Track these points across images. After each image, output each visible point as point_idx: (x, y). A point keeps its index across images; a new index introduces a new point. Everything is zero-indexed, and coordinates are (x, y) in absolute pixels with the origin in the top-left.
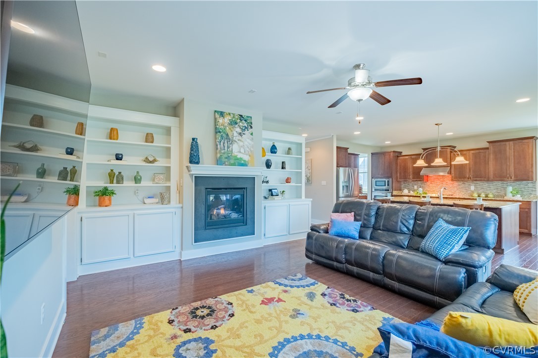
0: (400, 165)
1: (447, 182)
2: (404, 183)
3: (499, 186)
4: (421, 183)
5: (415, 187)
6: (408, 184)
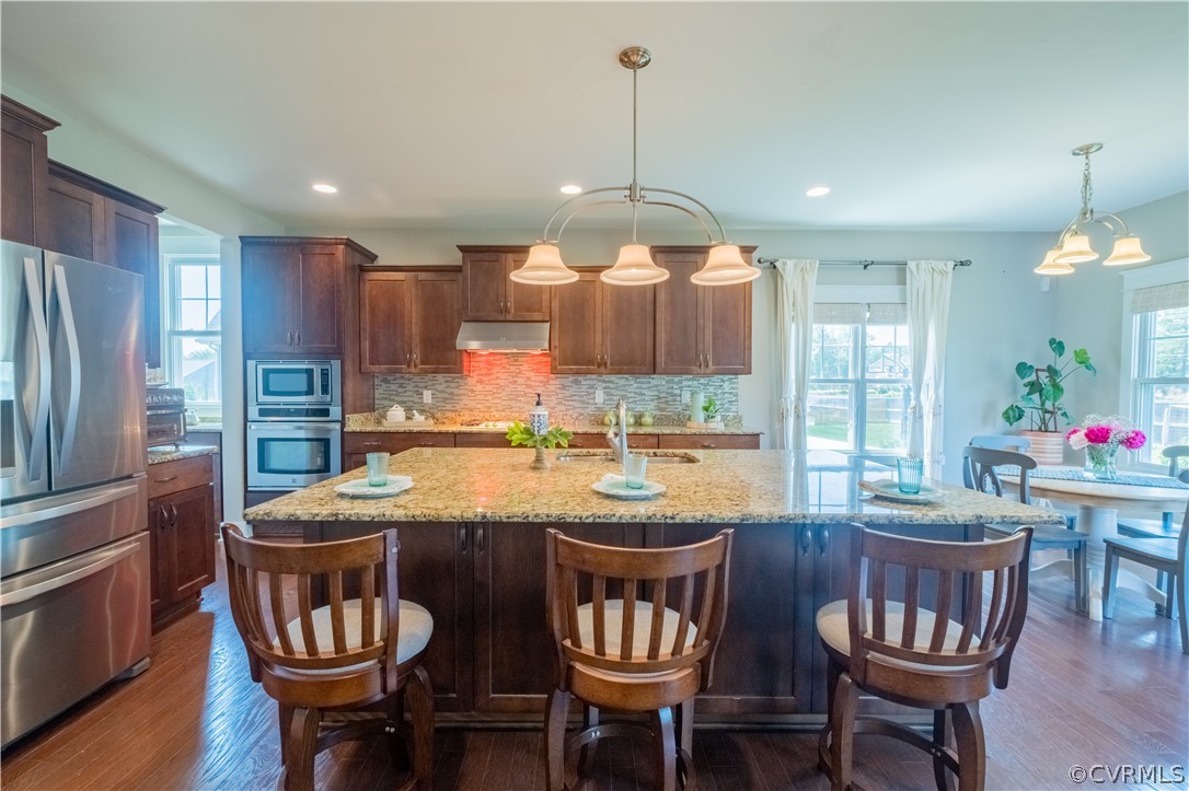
1: (528, 378)
2: (385, 381)
3: (662, 389)
4: (446, 382)
5: (427, 396)
6: (401, 386)
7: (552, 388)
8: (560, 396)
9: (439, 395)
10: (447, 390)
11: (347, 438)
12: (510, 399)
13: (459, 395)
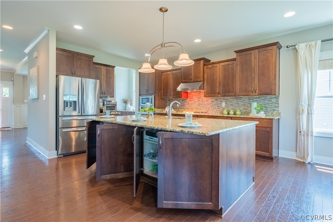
0: (164, 82)
1: (203, 99)
2: (169, 101)
3: (246, 102)
4: (182, 101)
7: (209, 102)
8: (212, 105)
9: (181, 104)
10: (183, 103)
12: (198, 106)
13: (185, 104)
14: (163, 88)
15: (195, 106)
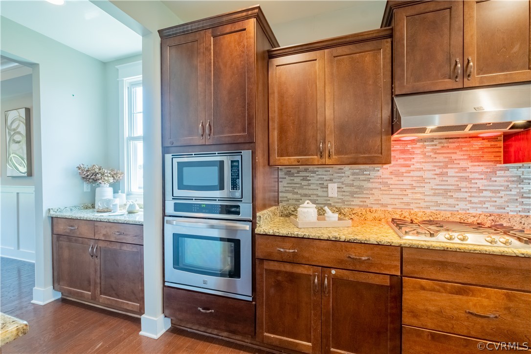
2: (289, 173)
4: (353, 174)
5: (333, 190)
6: (305, 179)
7: (501, 181)
8: (515, 192)
9: (346, 189)
10: (355, 184)
11: (259, 240)
12: (435, 195)
13: (371, 189)
14: (276, 120)
15: (418, 196)
